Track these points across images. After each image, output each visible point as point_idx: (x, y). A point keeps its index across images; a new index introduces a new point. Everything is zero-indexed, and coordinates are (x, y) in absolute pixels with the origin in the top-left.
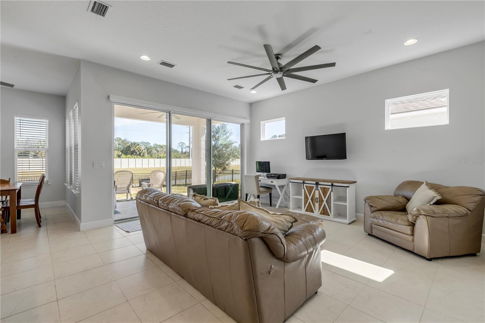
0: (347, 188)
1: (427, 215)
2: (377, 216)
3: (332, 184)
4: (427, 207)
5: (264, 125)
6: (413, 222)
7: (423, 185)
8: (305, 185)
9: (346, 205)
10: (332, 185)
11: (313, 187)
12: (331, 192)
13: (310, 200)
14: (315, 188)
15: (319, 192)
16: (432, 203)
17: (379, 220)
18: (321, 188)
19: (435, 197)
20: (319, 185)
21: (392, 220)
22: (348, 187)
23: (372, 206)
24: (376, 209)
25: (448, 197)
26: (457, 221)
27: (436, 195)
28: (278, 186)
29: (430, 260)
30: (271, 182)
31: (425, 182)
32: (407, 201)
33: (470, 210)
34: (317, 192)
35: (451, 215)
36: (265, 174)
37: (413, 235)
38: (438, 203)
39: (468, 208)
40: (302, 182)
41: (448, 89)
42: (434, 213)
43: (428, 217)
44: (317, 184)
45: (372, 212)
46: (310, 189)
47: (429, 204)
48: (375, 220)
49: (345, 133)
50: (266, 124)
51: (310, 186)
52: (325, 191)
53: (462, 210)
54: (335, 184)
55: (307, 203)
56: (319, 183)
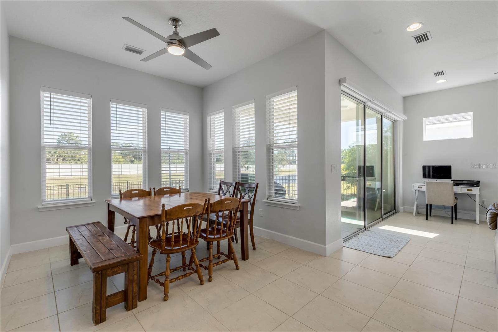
30: (468, 190)
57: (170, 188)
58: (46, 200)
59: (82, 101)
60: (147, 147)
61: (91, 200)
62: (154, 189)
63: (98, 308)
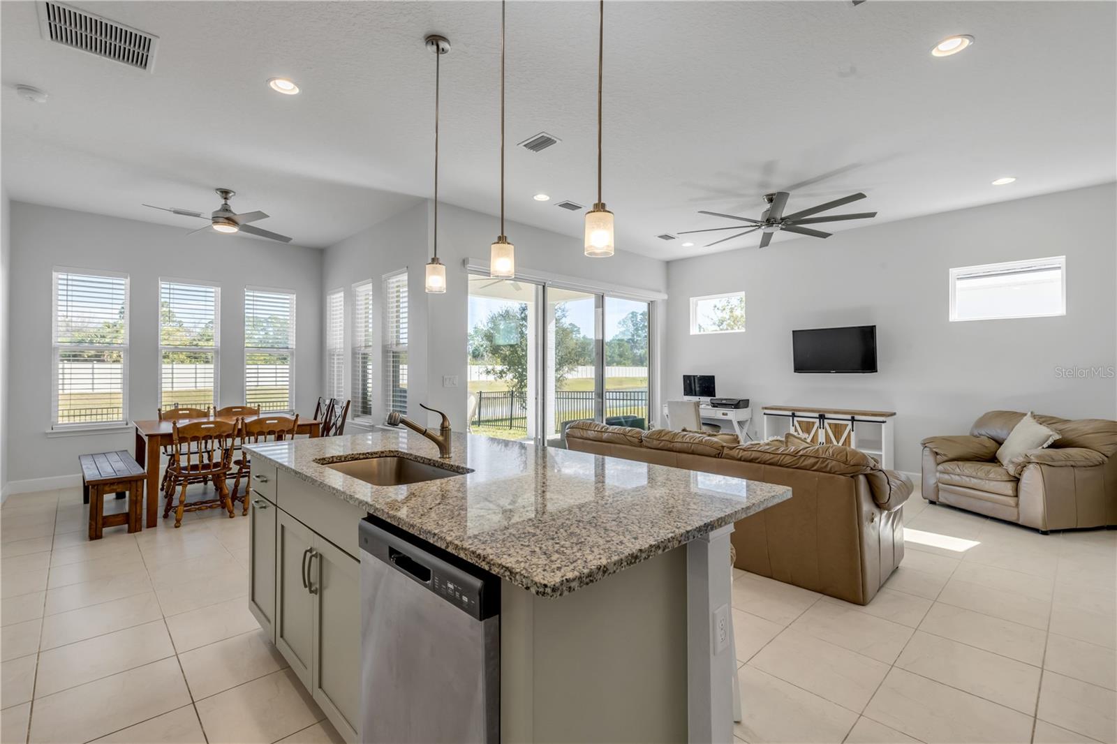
0: (883, 424)
1: (1041, 464)
2: (949, 468)
3: (853, 418)
4: (1039, 451)
5: (697, 305)
6: (1017, 476)
7: (1025, 417)
8: (795, 419)
9: (881, 455)
10: (853, 420)
11: (814, 423)
12: (850, 432)
14: (817, 424)
15: (826, 432)
16: (1045, 445)
17: (953, 476)
18: (830, 424)
19: (1051, 436)
20: (825, 420)
21: (979, 474)
22: (884, 422)
23: (937, 454)
24: (945, 458)
25: (1071, 436)
26: (1089, 473)
27: (1051, 433)
28: (738, 422)
29: (1045, 533)
30: (723, 414)
31: (1029, 414)
32: (997, 445)
33: (1107, 457)
34: (821, 433)
35: (1079, 464)
36: (708, 399)
37: (1017, 496)
38: (1055, 445)
39: (1105, 453)
40: (790, 413)
41: (1064, 256)
42: (1053, 460)
43: (1042, 466)
44: (822, 417)
45: (938, 464)
46: (807, 428)
47: (1041, 447)
48: (946, 477)
49: (875, 326)
50: (699, 302)
52: (838, 429)
53: (1096, 457)
54: (857, 417)
56: (824, 416)
57: (242, 408)
58: (59, 422)
59: (115, 281)
60: (219, 345)
61: (127, 424)
62: (215, 408)
63: (93, 523)
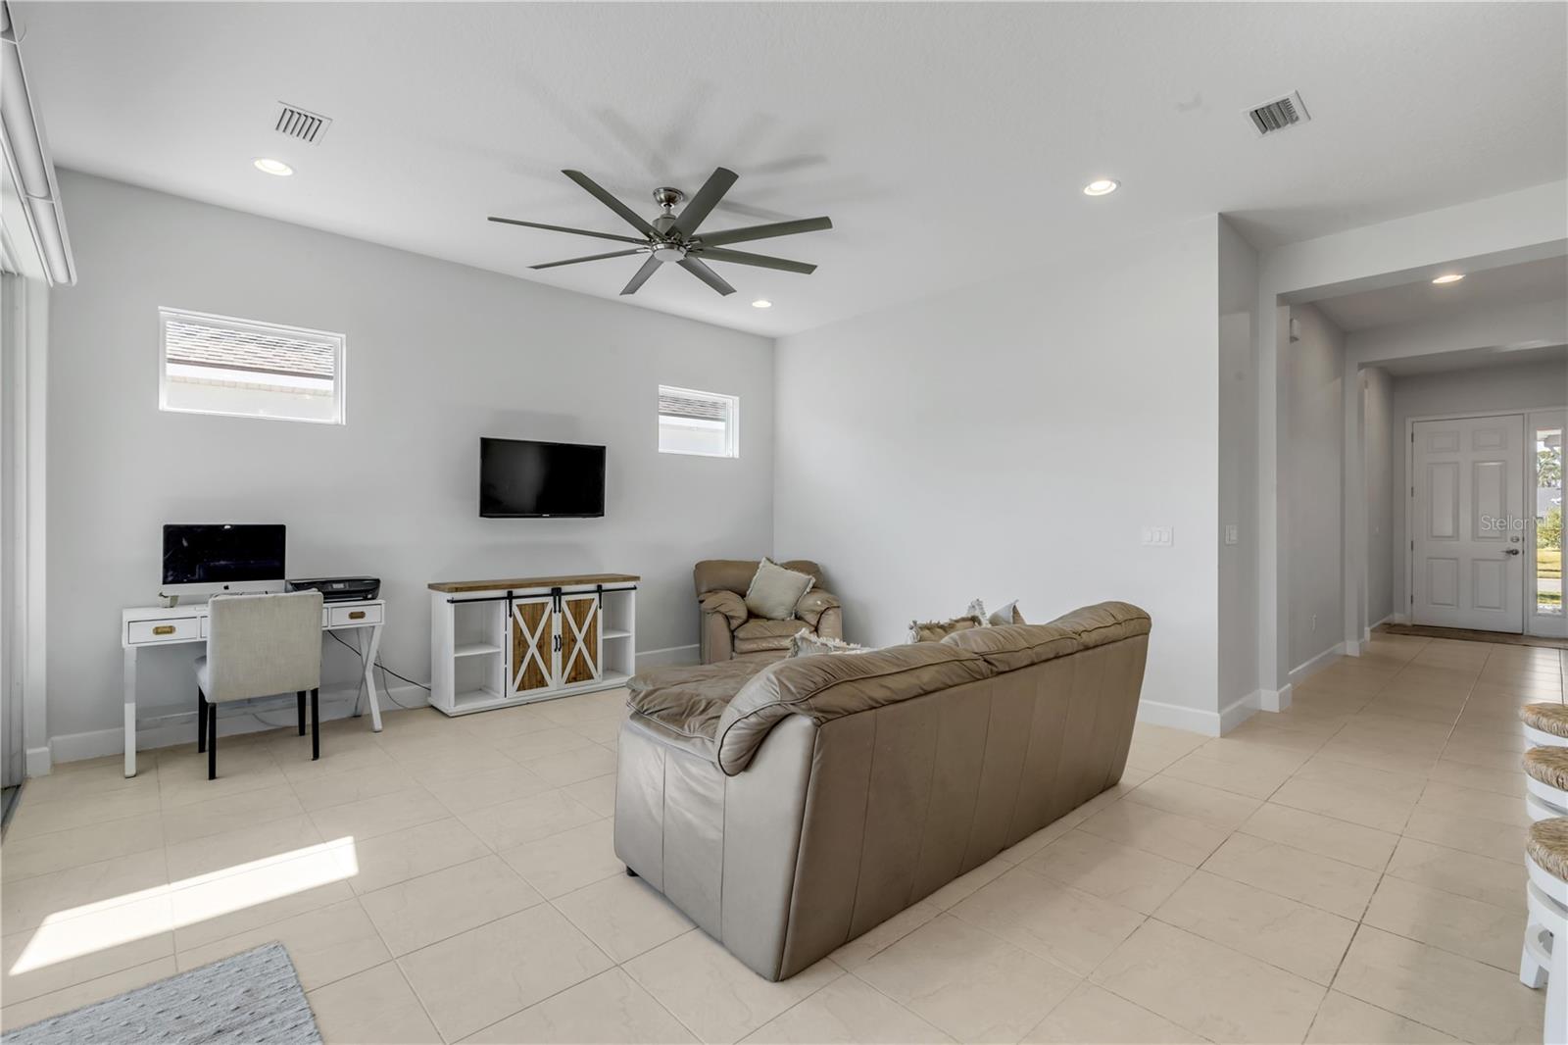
0: (633, 592)
3: (599, 587)
7: (763, 564)
8: (514, 602)
9: (629, 638)
10: (599, 590)
11: (543, 605)
12: (596, 609)
13: (533, 650)
14: (550, 606)
15: (564, 617)
18: (568, 602)
20: (562, 597)
22: (633, 589)
30: (353, 615)
34: (557, 618)
40: (505, 593)
44: (557, 593)
45: (734, 630)
46: (533, 615)
49: (604, 448)
51: (533, 604)
52: (579, 610)
54: (606, 586)
55: (522, 662)
56: (560, 589)
